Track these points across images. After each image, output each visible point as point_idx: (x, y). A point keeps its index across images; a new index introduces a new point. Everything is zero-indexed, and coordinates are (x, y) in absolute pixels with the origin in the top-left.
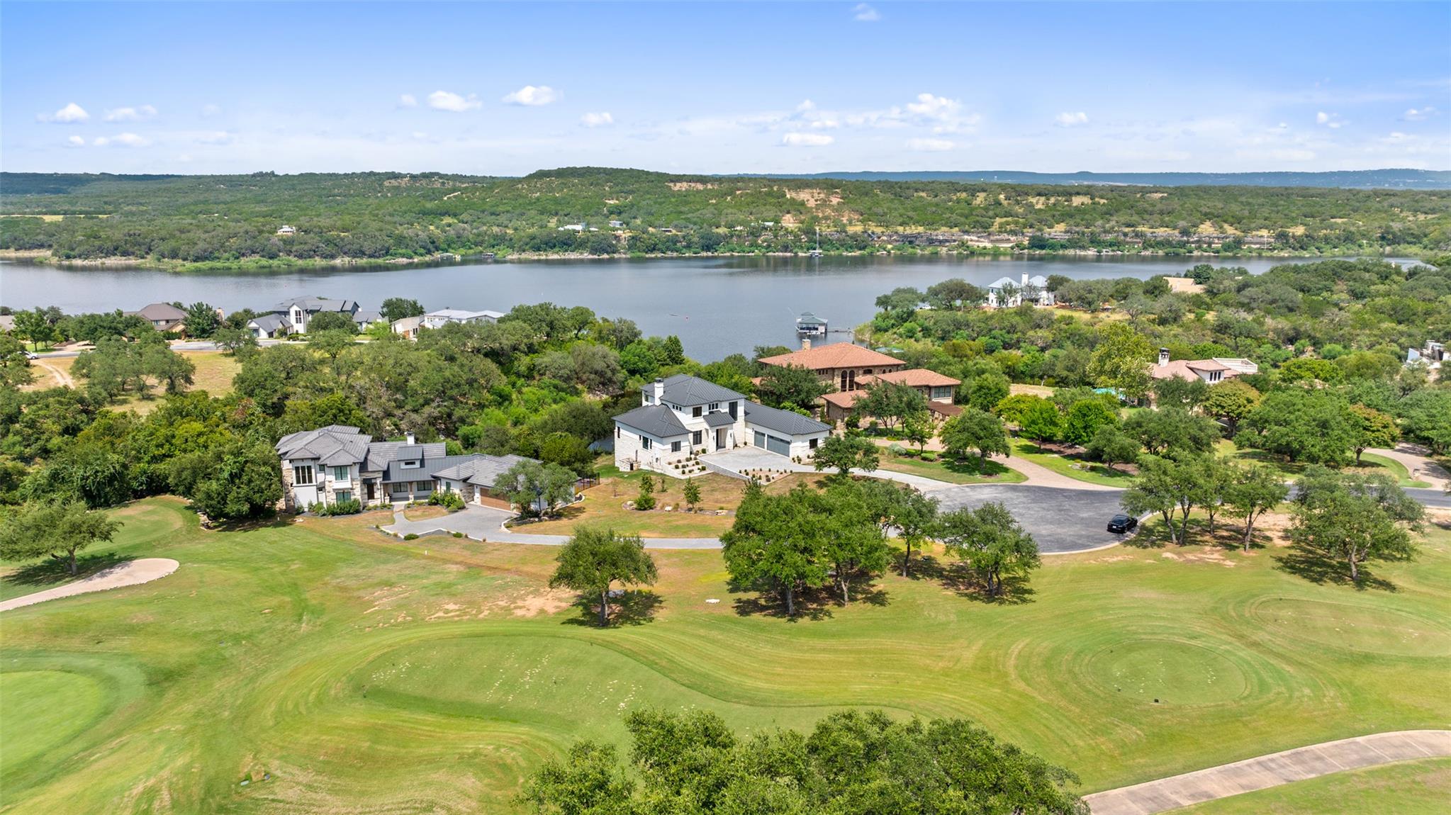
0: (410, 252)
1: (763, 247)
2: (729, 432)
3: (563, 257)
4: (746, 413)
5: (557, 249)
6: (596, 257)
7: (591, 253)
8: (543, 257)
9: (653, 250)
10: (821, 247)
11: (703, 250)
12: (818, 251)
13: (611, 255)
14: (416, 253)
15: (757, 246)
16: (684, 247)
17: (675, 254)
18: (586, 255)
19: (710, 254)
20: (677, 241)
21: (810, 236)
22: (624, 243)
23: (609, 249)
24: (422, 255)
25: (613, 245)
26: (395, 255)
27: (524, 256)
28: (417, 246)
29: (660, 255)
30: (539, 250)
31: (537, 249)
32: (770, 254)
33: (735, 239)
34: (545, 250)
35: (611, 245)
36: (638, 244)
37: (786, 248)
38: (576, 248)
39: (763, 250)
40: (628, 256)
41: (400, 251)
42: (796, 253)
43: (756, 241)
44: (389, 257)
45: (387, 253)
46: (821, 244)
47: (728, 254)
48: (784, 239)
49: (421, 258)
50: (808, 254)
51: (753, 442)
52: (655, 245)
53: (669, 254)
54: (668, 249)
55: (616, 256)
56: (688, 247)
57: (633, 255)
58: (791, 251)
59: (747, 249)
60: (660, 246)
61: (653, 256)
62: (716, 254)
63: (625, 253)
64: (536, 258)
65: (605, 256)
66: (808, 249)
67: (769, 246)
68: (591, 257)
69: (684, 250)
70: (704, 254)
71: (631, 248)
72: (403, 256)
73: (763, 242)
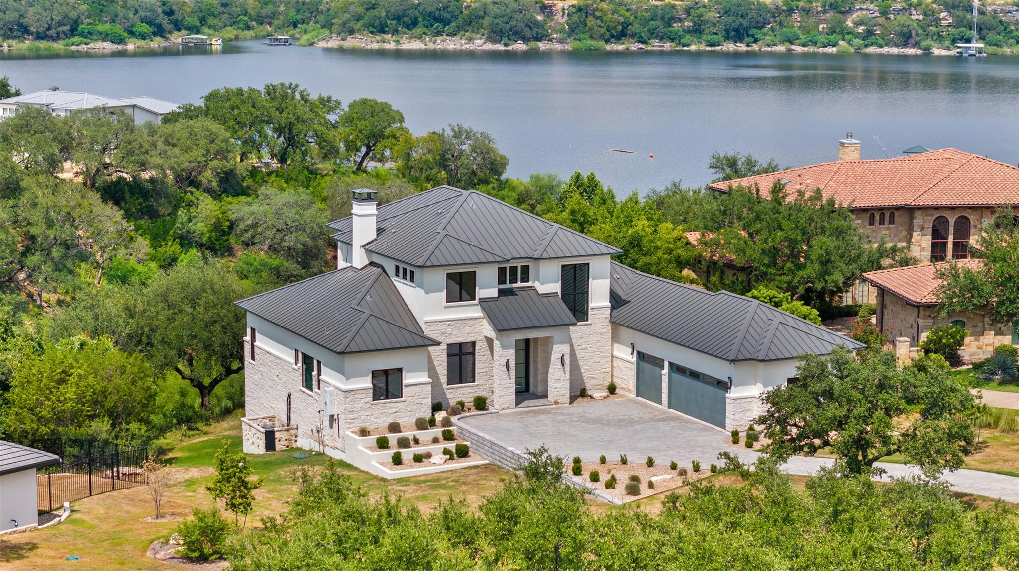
0: (119, 29)
1: (857, 36)
2: (559, 350)
3: (431, 46)
4: (616, 301)
5: (418, 30)
6: (500, 47)
7: (490, 39)
8: (391, 46)
9: (621, 36)
10: (982, 38)
11: (727, 38)
12: (976, 45)
13: (533, 44)
14: (132, 33)
15: (845, 33)
16: (688, 31)
17: (668, 46)
18: (480, 44)
19: (742, 47)
20: (673, 19)
21: (960, 13)
22: (561, 19)
23: (528, 33)
24: (143, 37)
25: (537, 24)
26: (88, 35)
27: (351, 42)
28: (136, 19)
29: (635, 46)
30: (382, 30)
31: (381, 29)
32: (872, 50)
33: (796, 16)
34: (395, 32)
35: (532, 24)
36: (591, 22)
37: (906, 38)
38: (459, 29)
39: (858, 42)
40: (568, 47)
41: (100, 28)
42: (928, 49)
43: (841, 22)
44: (76, 39)
45: (73, 32)
46: (982, 31)
47: (781, 48)
48: (902, 19)
49: (142, 43)
50: (953, 52)
51: (632, 384)
52: (626, 25)
53: (655, 45)
54: (653, 34)
55: (542, 46)
56: (697, 31)
57: (578, 44)
58: (916, 45)
59: (822, 39)
60: (636, 28)
61: (621, 47)
62: (755, 47)
63: (561, 41)
64: (375, 46)
65: (520, 46)
66: (954, 41)
67: (869, 33)
68: (489, 46)
69: (687, 38)
70: (730, 47)
71: (574, 30)
72: (105, 37)
73: (857, 24)
